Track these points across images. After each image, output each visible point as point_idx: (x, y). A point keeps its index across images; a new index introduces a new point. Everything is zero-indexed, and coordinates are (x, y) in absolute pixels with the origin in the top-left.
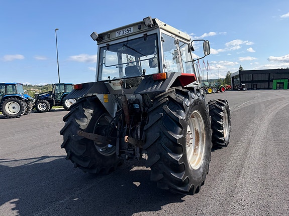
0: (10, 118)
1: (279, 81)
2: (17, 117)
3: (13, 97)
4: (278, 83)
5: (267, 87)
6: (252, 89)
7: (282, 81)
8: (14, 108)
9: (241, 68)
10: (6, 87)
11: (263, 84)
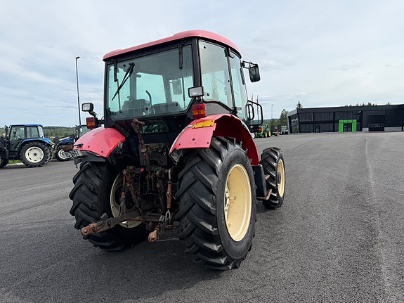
0: (31, 167)
1: (346, 121)
2: (40, 166)
3: (35, 141)
4: (344, 124)
5: (332, 128)
6: (314, 131)
7: (350, 121)
8: (35, 154)
9: (299, 105)
10: (25, 129)
11: (327, 125)
